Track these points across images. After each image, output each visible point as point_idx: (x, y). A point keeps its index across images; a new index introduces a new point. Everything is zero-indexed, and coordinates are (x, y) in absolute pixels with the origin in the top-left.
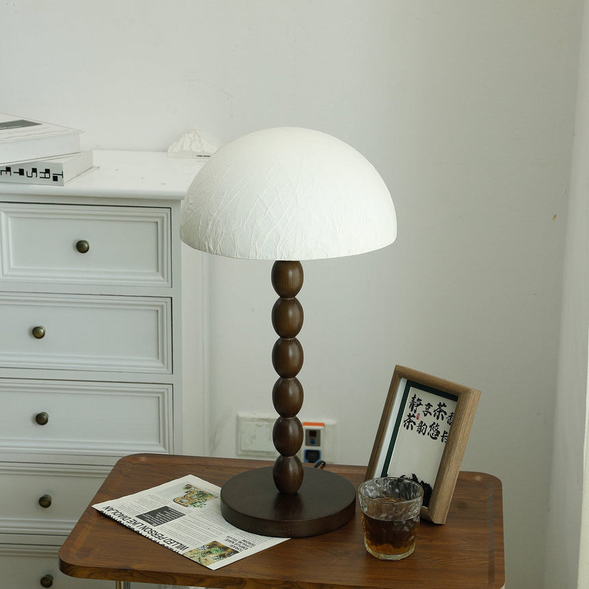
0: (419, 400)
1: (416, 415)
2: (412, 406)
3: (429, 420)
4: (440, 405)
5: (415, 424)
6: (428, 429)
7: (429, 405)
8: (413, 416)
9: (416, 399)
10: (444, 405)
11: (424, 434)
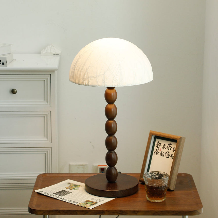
0: (160, 143)
1: (159, 149)
2: (157, 146)
3: (165, 151)
4: (169, 144)
5: (159, 153)
6: (165, 154)
7: (164, 145)
8: (158, 150)
9: (159, 143)
10: (171, 144)
11: (163, 156)
